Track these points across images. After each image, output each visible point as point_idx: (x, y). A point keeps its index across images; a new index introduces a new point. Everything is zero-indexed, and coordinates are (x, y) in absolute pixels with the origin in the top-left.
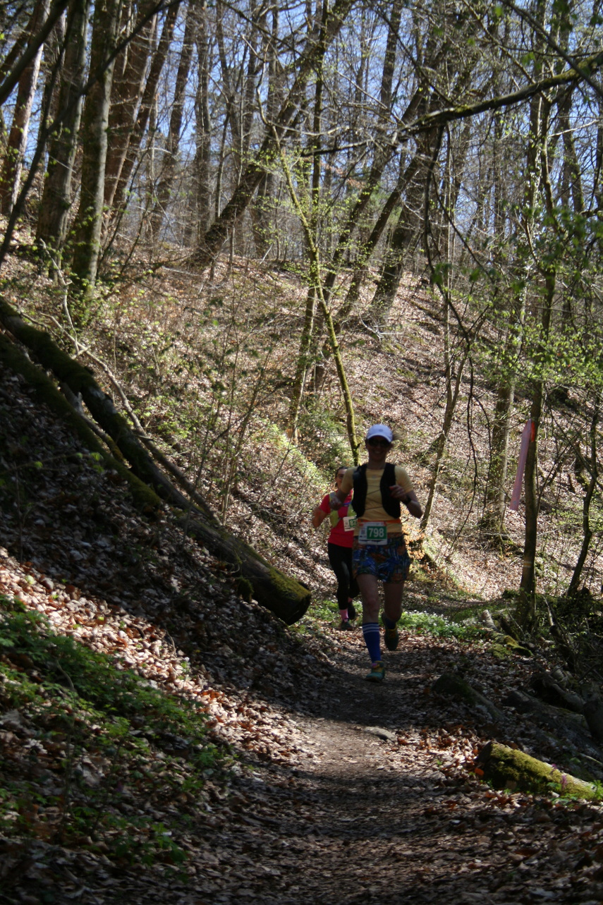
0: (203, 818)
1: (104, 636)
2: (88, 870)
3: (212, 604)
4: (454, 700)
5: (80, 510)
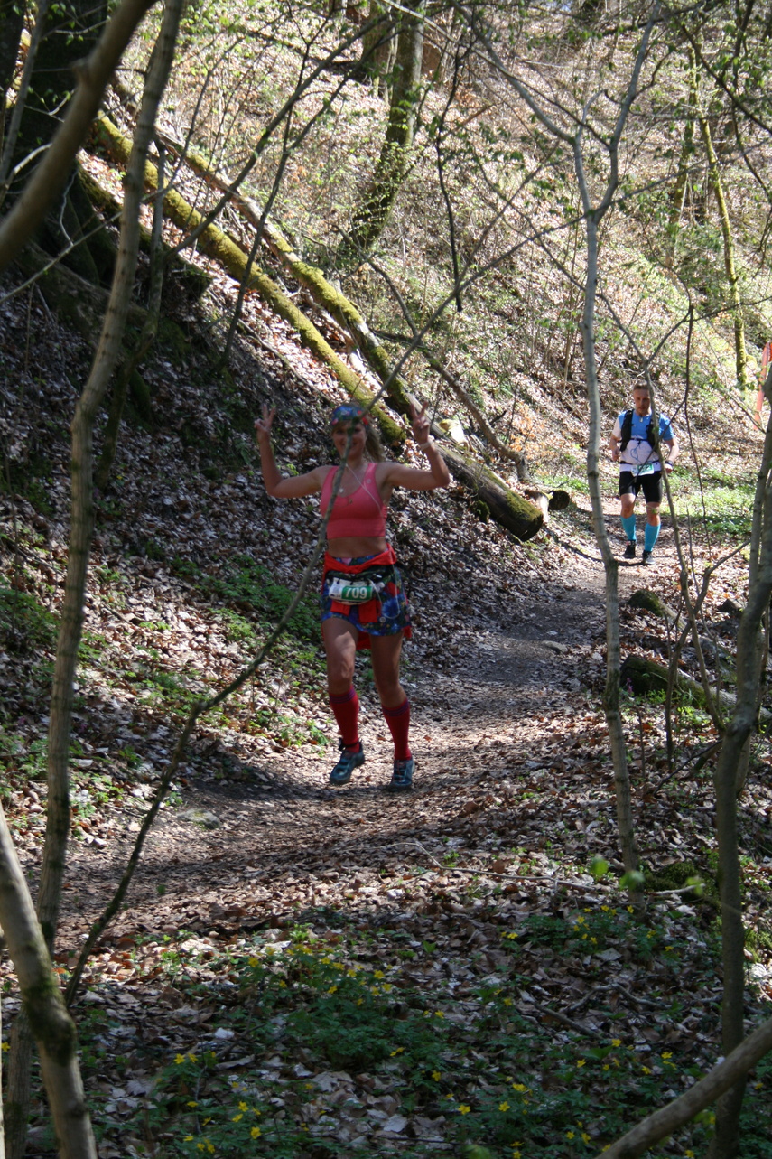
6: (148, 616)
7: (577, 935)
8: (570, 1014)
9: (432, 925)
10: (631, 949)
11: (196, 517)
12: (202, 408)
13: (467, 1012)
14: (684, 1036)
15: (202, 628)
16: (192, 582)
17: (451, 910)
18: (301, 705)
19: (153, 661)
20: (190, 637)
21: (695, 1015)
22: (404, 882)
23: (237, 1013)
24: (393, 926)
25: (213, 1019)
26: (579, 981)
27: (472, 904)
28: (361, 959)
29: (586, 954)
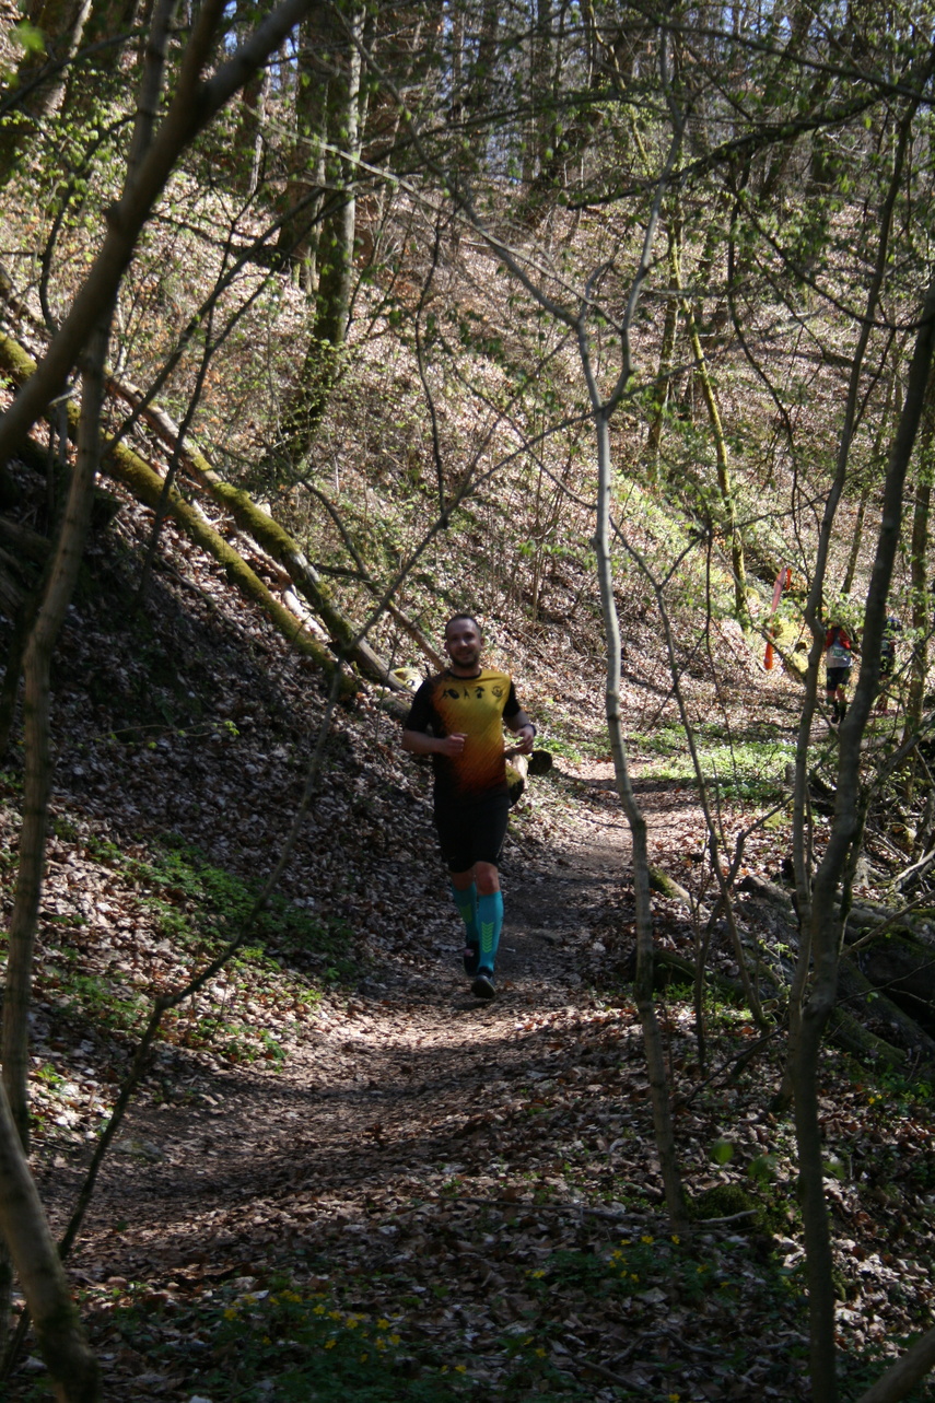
6: (61, 910)
7: (614, 1273)
8: (613, 1366)
9: (436, 1267)
10: (678, 1289)
11: (112, 789)
12: (114, 658)
13: (491, 1368)
14: (750, 1390)
15: (127, 922)
16: (112, 866)
17: (458, 1249)
18: (251, 1012)
19: (69, 963)
20: (113, 933)
21: (761, 1364)
22: (398, 1217)
23: (215, 1377)
24: (391, 1269)
25: (184, 1386)
26: (620, 1328)
27: (481, 1241)
28: (356, 1308)
29: (626, 1296)
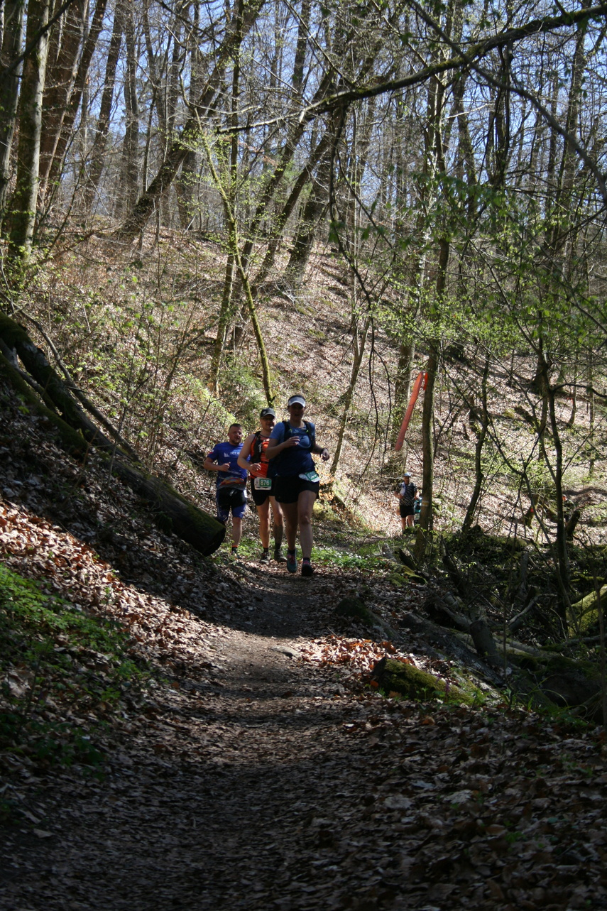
0: (120, 724)
1: (33, 564)
2: (11, 769)
3: (134, 537)
4: (354, 622)
5: (13, 452)
